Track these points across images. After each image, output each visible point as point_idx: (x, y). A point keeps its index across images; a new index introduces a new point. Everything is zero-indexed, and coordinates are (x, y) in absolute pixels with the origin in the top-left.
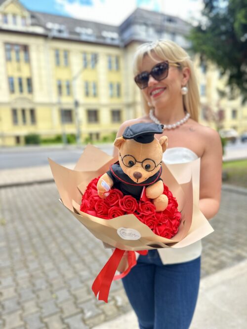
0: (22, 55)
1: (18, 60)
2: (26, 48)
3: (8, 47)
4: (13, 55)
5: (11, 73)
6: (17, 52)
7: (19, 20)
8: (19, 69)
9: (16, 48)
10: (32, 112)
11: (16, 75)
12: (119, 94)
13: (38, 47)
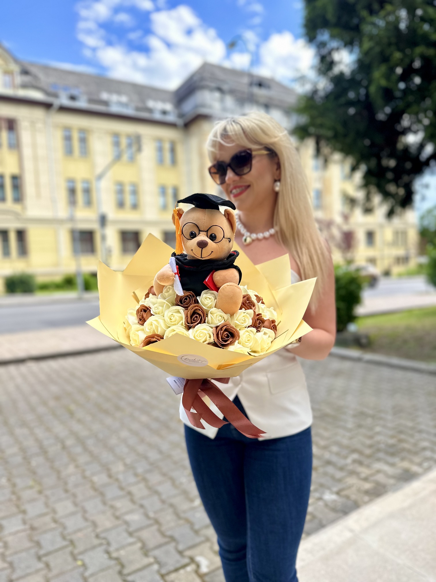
2: (11, 124)
7: (1, 77)
13: (33, 123)
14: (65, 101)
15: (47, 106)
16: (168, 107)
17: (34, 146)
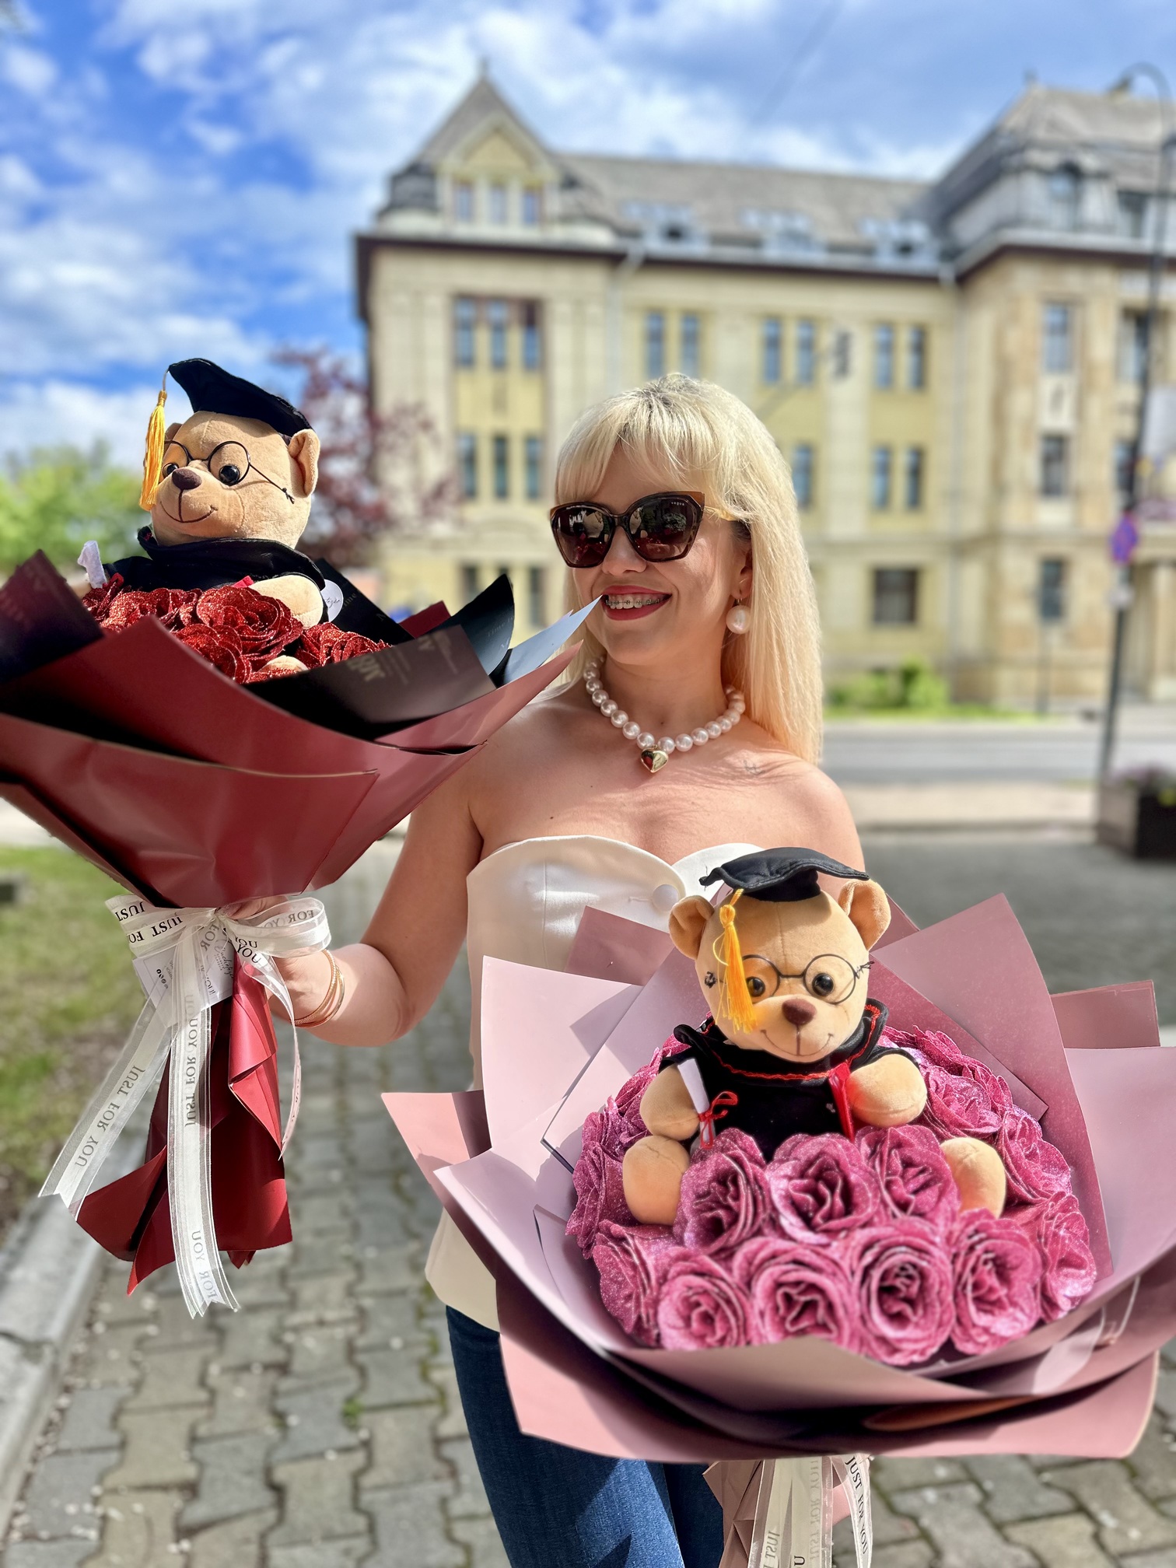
0: (515, 339)
1: (499, 364)
2: (531, 313)
3: (466, 312)
4: (483, 340)
5: (466, 420)
6: (499, 329)
7: (515, 200)
8: (500, 403)
9: (497, 313)
11: (486, 424)
12: (915, 500)
13: (579, 304)
14: (656, 245)
15: (613, 259)
16: (918, 232)
17: (579, 361)
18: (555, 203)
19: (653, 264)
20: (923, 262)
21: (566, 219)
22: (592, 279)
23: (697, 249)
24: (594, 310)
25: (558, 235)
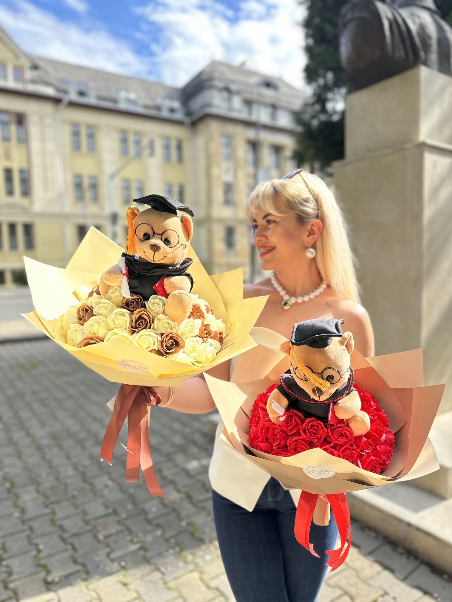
0: (13, 129)
1: (6, 139)
6: (5, 125)
7: (10, 71)
8: (7, 156)
9: (4, 118)
10: (28, 229)
13: (42, 118)
14: (74, 97)
15: (57, 101)
16: (176, 104)
17: (43, 141)
18: (29, 74)
19: (72, 104)
20: (179, 116)
21: (34, 82)
22: (47, 108)
23: (92, 100)
24: (48, 120)
25: (31, 88)
